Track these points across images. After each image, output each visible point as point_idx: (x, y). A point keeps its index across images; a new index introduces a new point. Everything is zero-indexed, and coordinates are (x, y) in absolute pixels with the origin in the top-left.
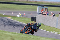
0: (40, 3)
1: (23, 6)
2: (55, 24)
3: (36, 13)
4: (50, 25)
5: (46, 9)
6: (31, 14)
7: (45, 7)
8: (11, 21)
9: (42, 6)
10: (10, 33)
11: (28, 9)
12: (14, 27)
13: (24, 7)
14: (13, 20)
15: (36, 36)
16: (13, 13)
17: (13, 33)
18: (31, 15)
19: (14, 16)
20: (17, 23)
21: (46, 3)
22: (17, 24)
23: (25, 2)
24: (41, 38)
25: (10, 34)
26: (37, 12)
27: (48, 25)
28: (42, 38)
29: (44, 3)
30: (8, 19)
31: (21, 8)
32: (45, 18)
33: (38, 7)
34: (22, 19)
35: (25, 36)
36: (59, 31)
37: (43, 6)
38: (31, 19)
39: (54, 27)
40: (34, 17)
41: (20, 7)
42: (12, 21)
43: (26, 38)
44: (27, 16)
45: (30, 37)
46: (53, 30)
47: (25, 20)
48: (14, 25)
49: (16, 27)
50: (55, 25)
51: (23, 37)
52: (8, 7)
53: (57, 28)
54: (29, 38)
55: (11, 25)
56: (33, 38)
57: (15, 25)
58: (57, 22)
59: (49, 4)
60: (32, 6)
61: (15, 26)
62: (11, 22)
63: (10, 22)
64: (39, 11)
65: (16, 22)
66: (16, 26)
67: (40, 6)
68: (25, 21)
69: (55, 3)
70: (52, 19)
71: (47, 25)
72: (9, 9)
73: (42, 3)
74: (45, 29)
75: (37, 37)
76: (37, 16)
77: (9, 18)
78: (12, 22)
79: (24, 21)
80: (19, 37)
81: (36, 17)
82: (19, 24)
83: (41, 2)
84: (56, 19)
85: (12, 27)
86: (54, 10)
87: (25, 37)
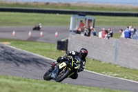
0: (76, 7)
1: (37, 16)
2: (111, 54)
3: (68, 31)
4: (100, 58)
5: (90, 21)
6: (56, 34)
7: (88, 17)
8: (10, 51)
9: (80, 15)
10: (8, 78)
11: (48, 22)
12: (18, 65)
13: (39, 18)
14: (14, 48)
15: (69, 84)
16: (14, 33)
17: (13, 79)
18: (57, 36)
19: (18, 40)
20: (25, 54)
21: (90, 7)
22: (24, 57)
23: (42, 6)
24: (80, 89)
25: (9, 81)
26: (71, 29)
27: (96, 58)
28: (82, 88)
29: (86, 8)
30: (2, 47)
31: (33, 20)
32: (88, 42)
33: (72, 18)
34: (36, 47)
35: (43, 86)
36: (121, 72)
37: (84, 16)
38: (56, 45)
39: (110, 63)
40: (62, 40)
41: (31, 18)
42: (13, 50)
43: (45, 88)
44: (46, 40)
45: (55, 88)
46: (106, 70)
47: (42, 48)
48: (19, 61)
49: (22, 66)
50: (113, 58)
51: (37, 87)
52: (3, 19)
53: (116, 65)
54: (51, 88)
55: (10, 60)
56: (61, 90)
57: (21, 60)
58: (116, 51)
59: (97, 9)
60: (58, 14)
61: (19, 63)
62: (11, 54)
63: (7, 53)
64: (74, 27)
65: (22, 54)
66: (22, 62)
67: (77, 16)
68: (44, 50)
69: (111, 6)
70: (104, 43)
71: (93, 57)
72: (5, 22)
73: (82, 7)
74: (90, 68)
75: (69, 87)
76: (69, 39)
77: (6, 44)
78: (13, 53)
79: (41, 50)
80: (29, 87)
81: (67, 40)
82: (28, 58)
83: (78, 5)
84: (114, 44)
85: (12, 65)
86: (109, 23)
87: (41, 88)
